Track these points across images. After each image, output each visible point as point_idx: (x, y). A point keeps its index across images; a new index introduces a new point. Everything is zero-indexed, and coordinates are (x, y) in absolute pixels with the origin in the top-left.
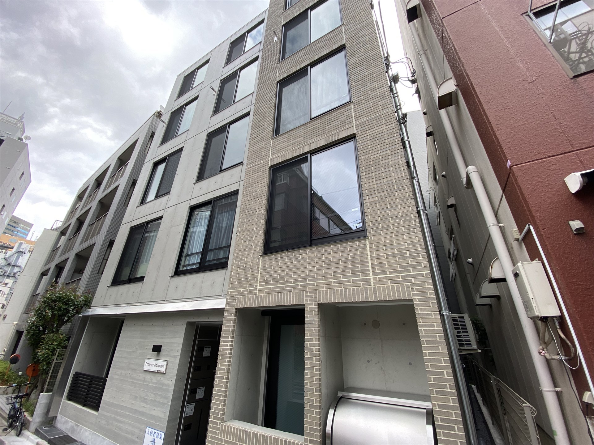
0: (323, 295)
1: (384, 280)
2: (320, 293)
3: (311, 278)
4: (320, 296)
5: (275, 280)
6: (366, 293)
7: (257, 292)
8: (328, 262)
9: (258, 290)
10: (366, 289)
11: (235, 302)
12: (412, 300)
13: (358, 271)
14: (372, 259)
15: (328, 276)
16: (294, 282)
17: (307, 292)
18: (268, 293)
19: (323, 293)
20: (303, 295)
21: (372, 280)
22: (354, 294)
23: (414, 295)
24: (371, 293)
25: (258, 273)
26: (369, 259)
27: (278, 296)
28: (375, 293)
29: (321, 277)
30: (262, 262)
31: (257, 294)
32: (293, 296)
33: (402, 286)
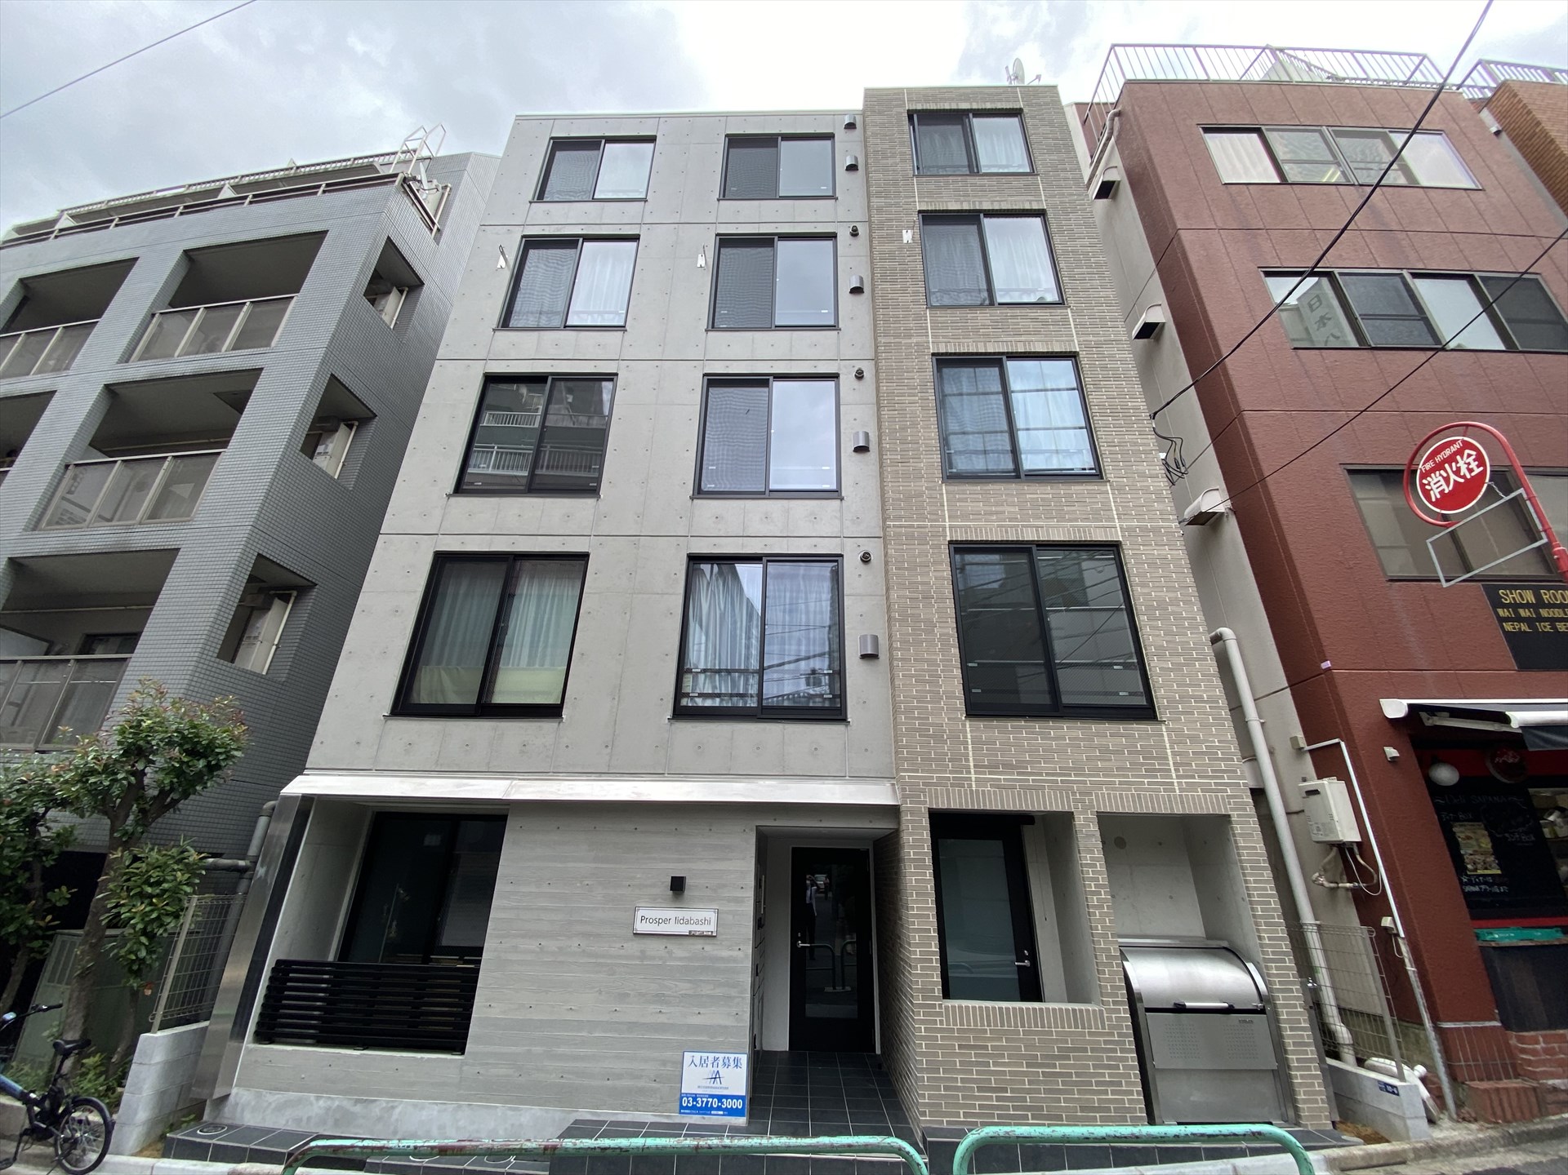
0: (1104, 800)
1: (1192, 787)
2: (1097, 795)
3: (1079, 770)
4: (1098, 801)
5: (1008, 766)
6: (1170, 801)
7: (974, 784)
8: (1105, 750)
9: (973, 779)
10: (1169, 796)
11: (925, 796)
12: (1229, 816)
13: (1156, 770)
14: (1174, 754)
15: (1107, 772)
16: (1047, 774)
17: (1074, 793)
18: (998, 787)
19: (1103, 797)
20: (1068, 797)
21: (1176, 784)
22: (1152, 803)
23: (1232, 809)
24: (1177, 803)
25: (966, 749)
26: (1169, 754)
27: (1019, 794)
28: (1182, 803)
29: (1096, 771)
30: (971, 729)
31: (974, 786)
32: (1050, 798)
33: (1217, 797)
